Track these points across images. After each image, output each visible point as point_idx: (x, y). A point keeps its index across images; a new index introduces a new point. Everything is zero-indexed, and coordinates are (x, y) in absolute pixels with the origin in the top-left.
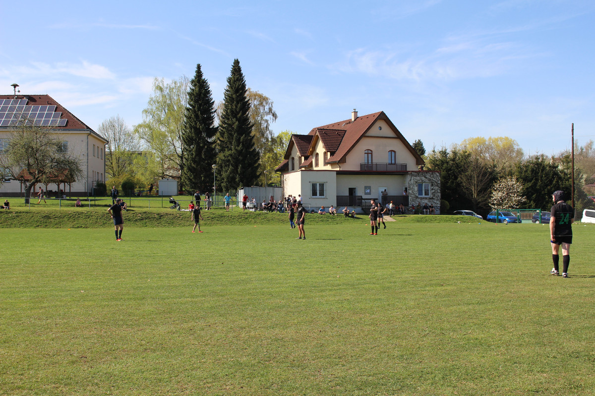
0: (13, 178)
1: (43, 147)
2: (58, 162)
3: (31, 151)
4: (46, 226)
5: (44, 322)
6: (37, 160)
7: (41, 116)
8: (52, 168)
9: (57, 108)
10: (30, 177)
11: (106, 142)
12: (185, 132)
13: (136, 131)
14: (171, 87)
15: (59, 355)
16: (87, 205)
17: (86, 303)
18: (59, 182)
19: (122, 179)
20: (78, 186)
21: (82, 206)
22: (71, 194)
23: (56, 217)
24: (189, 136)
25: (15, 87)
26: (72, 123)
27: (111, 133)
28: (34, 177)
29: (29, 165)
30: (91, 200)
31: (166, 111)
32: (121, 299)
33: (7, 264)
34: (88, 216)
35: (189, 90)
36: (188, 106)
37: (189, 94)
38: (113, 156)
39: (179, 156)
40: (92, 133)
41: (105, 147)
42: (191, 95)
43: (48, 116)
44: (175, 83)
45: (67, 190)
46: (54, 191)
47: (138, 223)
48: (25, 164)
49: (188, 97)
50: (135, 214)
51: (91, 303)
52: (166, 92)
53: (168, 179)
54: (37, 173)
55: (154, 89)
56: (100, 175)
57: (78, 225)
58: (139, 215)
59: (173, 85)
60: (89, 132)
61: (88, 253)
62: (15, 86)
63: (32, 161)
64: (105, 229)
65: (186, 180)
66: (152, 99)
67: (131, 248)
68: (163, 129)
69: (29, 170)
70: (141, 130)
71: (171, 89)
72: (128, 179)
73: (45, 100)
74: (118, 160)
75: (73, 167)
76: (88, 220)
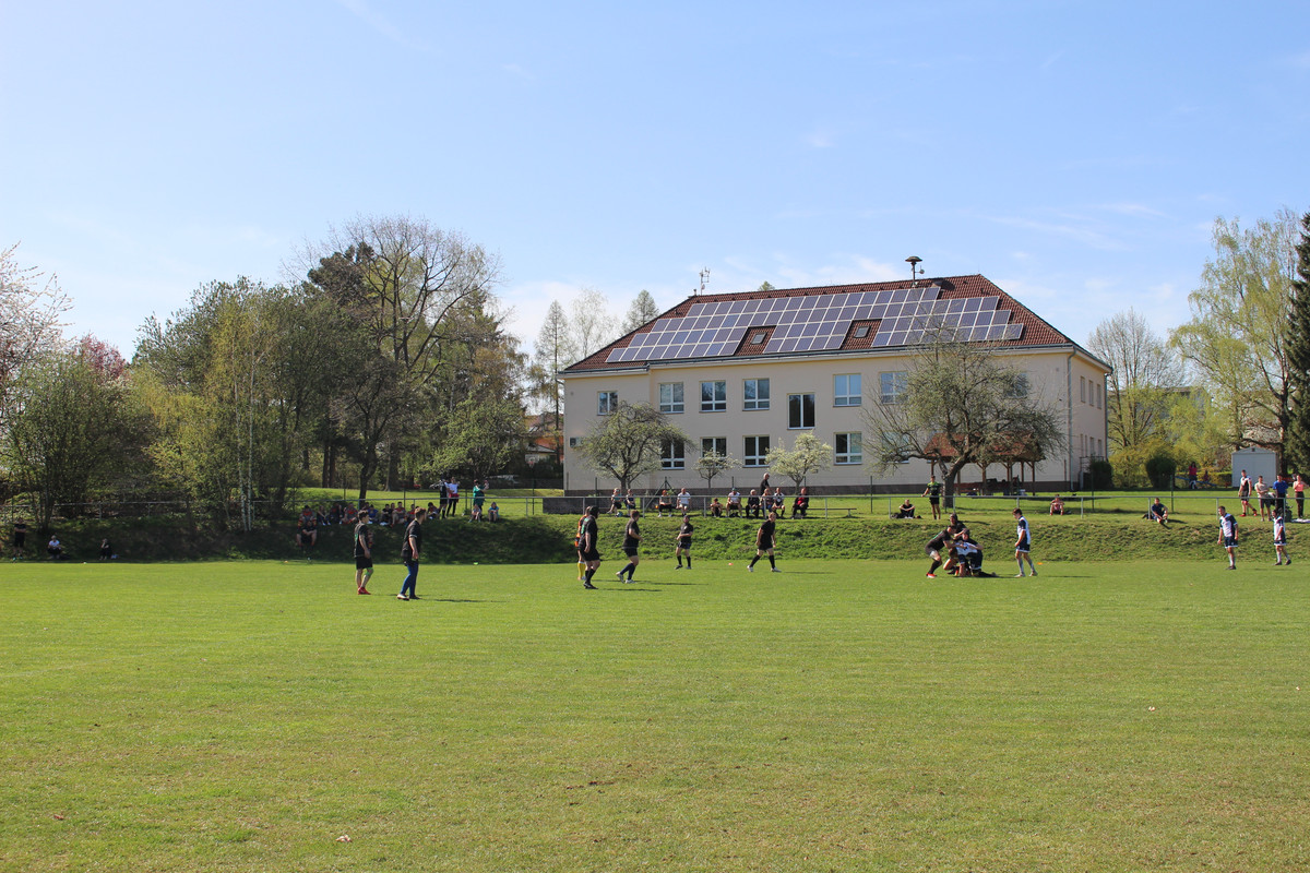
0: (917, 454)
1: (979, 387)
2: (1012, 418)
3: (954, 396)
4: (990, 555)
5: (1102, 778)
6: (967, 414)
7: (968, 320)
8: (998, 431)
9: (1000, 301)
10: (954, 452)
11: (1109, 371)
12: (1294, 338)
13: (1176, 341)
14: (1256, 236)
15: (1175, 863)
16: (1077, 511)
17: (1178, 738)
18: (1009, 462)
19: (1146, 452)
20: (1052, 468)
21: (1067, 512)
22: (1036, 487)
23: (1009, 538)
24: (1302, 347)
25: (914, 264)
26: (1034, 333)
27: (1116, 349)
28: (962, 453)
29: (950, 427)
30: (1085, 499)
31: (1244, 291)
32: (1256, 732)
33: (952, 638)
34: (1079, 535)
35: (1298, 240)
36: (1298, 278)
37: (1299, 249)
38: (1122, 401)
39: (1276, 395)
40: (1078, 353)
41: (1106, 383)
42: (1304, 251)
43: (984, 319)
44: (1265, 226)
45: (1028, 478)
46: (999, 480)
47: (1192, 552)
48: (942, 423)
49: (1297, 256)
50: (1186, 529)
51: (1187, 738)
52: (1245, 247)
53: (1253, 450)
54: (967, 441)
55: (1215, 244)
56: (1096, 442)
57: (1058, 555)
58: (1195, 532)
59: (1259, 233)
60: (1071, 350)
61: (1116, 619)
62: (914, 261)
63: (955, 417)
64: (1119, 563)
65: (1297, 451)
66: (1209, 267)
67: (1210, 610)
68: (1239, 335)
69: (950, 436)
70: (1186, 339)
71: (1256, 243)
72: (1158, 451)
73: (976, 286)
74: (1135, 408)
75: (1044, 427)
76: (1080, 543)
